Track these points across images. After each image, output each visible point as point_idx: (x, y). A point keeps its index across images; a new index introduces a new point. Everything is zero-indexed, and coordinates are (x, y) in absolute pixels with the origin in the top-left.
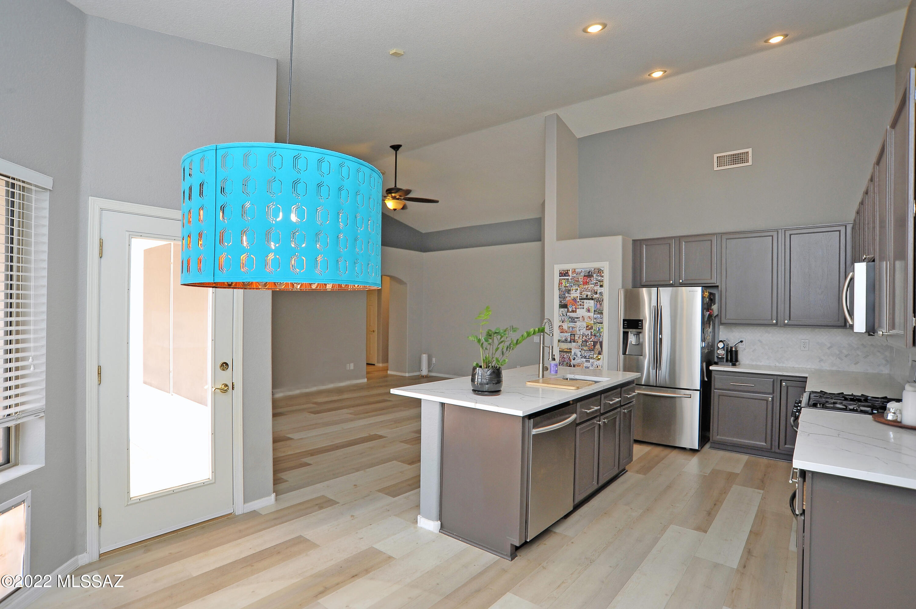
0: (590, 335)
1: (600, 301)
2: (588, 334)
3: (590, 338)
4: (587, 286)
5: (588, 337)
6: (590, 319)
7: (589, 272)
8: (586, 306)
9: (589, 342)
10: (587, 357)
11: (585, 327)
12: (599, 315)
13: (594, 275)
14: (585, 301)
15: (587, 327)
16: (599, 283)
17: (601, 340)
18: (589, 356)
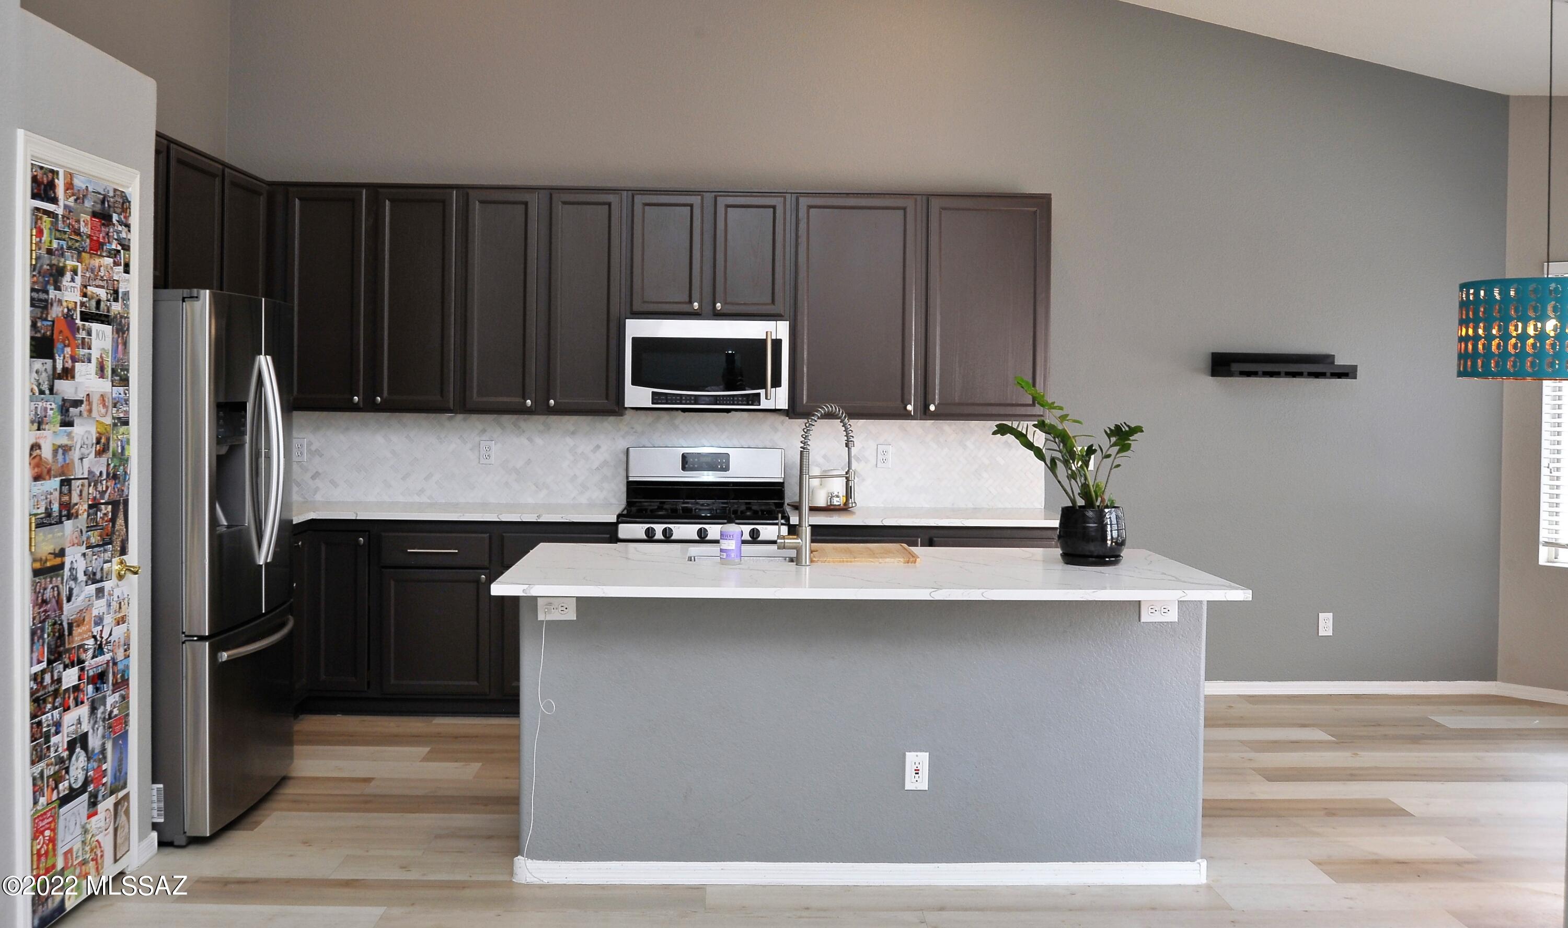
0: (104, 476)
1: (122, 330)
2: (101, 473)
3: (104, 489)
4: (96, 262)
5: (100, 488)
6: (104, 406)
7: (103, 202)
8: (95, 354)
9: (103, 507)
10: (98, 576)
11: (94, 441)
12: (121, 389)
13: (115, 217)
14: (95, 327)
15: (98, 442)
16: (122, 251)
17: (126, 491)
18: (102, 569)
